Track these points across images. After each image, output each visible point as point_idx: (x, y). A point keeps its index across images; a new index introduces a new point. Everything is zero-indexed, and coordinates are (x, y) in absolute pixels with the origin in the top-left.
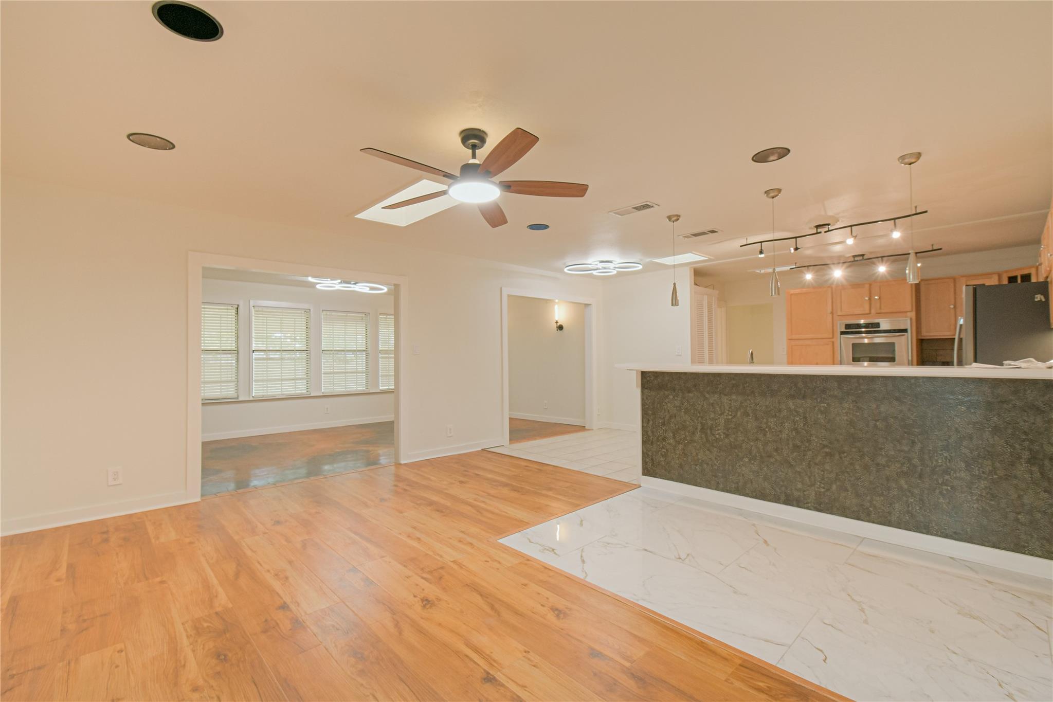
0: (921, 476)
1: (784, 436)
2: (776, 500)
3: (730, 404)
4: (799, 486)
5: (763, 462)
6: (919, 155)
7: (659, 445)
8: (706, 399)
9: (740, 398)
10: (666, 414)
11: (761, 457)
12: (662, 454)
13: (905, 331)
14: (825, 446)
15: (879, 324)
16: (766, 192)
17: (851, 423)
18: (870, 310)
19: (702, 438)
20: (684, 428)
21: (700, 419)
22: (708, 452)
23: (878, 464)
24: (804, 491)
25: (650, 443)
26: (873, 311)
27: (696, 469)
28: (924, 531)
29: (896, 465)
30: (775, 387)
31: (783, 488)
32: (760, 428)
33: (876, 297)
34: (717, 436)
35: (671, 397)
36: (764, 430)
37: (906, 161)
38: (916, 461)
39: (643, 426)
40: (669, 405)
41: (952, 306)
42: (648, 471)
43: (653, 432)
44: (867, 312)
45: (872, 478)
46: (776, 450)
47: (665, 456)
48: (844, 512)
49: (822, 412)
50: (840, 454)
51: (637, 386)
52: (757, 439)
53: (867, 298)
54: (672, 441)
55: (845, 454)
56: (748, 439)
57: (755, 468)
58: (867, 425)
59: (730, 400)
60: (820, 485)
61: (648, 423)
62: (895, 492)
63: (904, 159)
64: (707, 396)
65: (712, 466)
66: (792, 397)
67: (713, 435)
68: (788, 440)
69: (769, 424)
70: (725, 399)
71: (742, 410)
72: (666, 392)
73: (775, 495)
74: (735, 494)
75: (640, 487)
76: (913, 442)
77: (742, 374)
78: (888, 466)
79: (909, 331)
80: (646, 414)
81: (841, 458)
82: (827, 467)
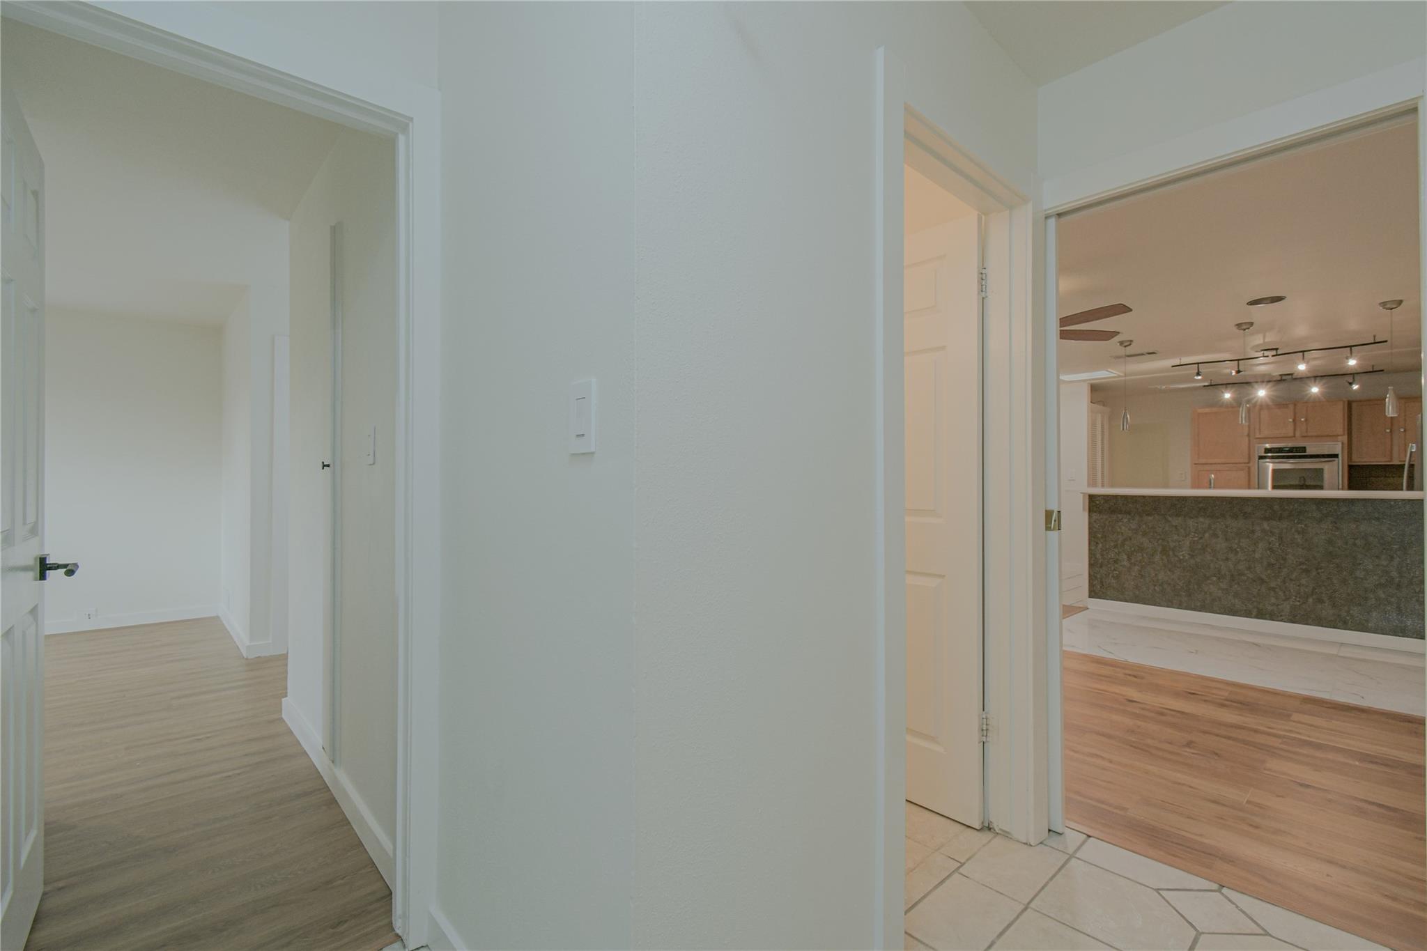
0: (1399, 586)
1: (1257, 556)
2: (1248, 614)
3: (1197, 526)
4: (1273, 600)
5: (1233, 580)
6: (1400, 302)
7: (1110, 567)
8: (1167, 521)
9: (1207, 521)
10: (1119, 536)
11: (1232, 575)
12: (1113, 576)
13: (1336, 456)
14: (1302, 563)
15: (1305, 448)
16: (1237, 325)
17: (1330, 542)
18: (1294, 433)
19: (1162, 559)
20: (1141, 549)
21: (1160, 541)
22: (1169, 573)
23: (1356, 578)
24: (1278, 605)
25: (1099, 565)
26: (1298, 434)
27: (1155, 589)
28: (1400, 634)
29: (1374, 577)
30: (1249, 509)
31: (1255, 604)
32: (1231, 549)
33: (1303, 420)
34: (1181, 557)
35: (1125, 520)
36: (1235, 549)
37: (1388, 306)
38: (1394, 574)
39: (1090, 550)
40: (1123, 528)
41: (1388, 431)
42: (1093, 594)
43: (1102, 555)
44: (1291, 434)
45: (1349, 591)
46: (1249, 568)
47: (1117, 578)
48: (1320, 622)
49: (1299, 533)
50: (1317, 569)
51: (1084, 509)
52: (1227, 559)
53: (1291, 420)
54: (1126, 563)
55: (1323, 570)
56: (1217, 559)
57: (1223, 586)
58: (1346, 543)
59: (1197, 523)
60: (1295, 599)
61: (1097, 547)
62: (1373, 602)
63: (1386, 305)
64: (1170, 519)
65: (1174, 586)
66: (1266, 519)
67: (1176, 556)
68: (1261, 558)
69: (1241, 544)
70: (1191, 522)
71: (1211, 532)
72: (1119, 516)
73: (1245, 610)
74: (1200, 611)
75: (1088, 609)
76: (1392, 557)
77: (1212, 497)
78: (1366, 580)
79: (1340, 456)
80: (1094, 537)
81: (1318, 573)
82: (1304, 581)
